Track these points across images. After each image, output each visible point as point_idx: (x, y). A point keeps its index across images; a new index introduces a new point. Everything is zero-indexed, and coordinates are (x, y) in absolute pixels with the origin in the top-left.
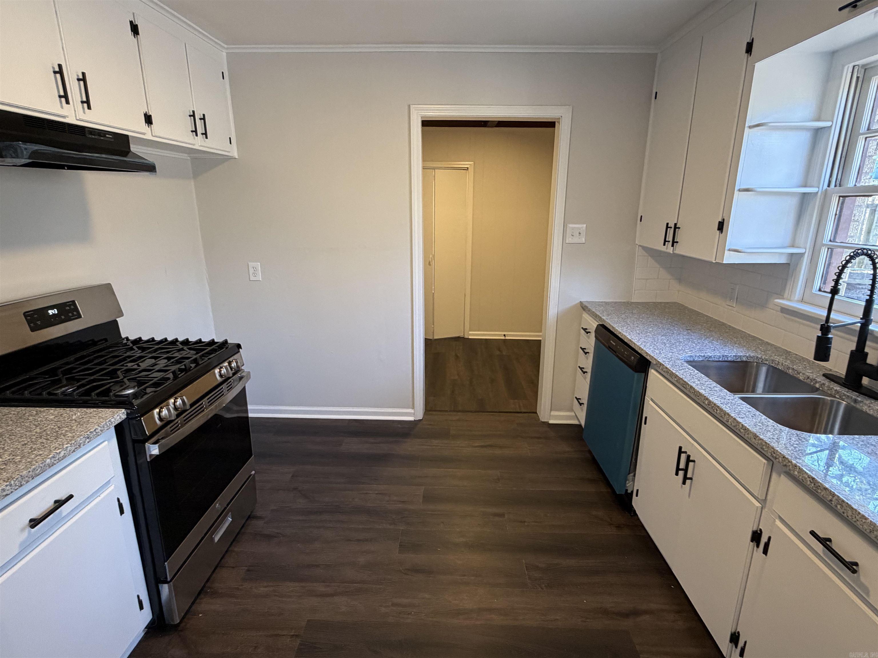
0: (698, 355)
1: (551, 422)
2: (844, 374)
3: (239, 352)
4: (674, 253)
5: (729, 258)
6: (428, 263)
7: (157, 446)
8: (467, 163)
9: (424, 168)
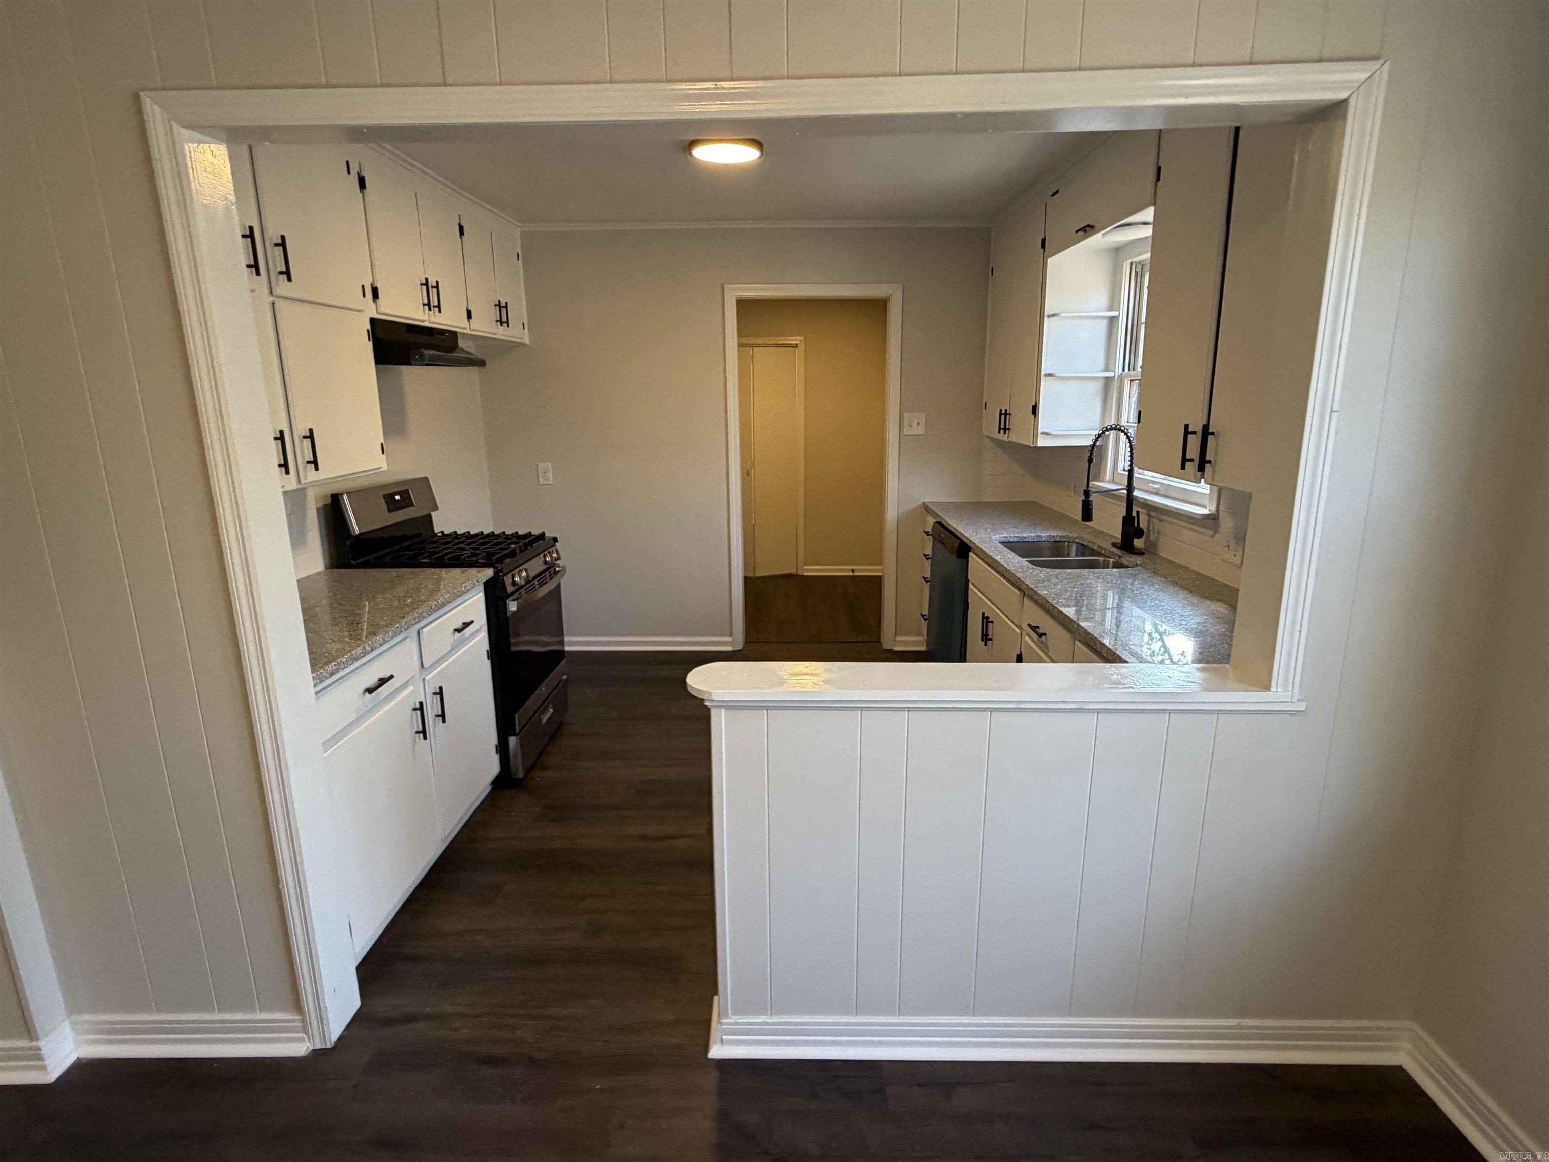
0: (1012, 535)
1: (896, 649)
2: (1120, 537)
3: (554, 545)
4: (1009, 441)
5: (1042, 442)
6: (746, 474)
7: (516, 602)
8: (795, 338)
9: (740, 345)
